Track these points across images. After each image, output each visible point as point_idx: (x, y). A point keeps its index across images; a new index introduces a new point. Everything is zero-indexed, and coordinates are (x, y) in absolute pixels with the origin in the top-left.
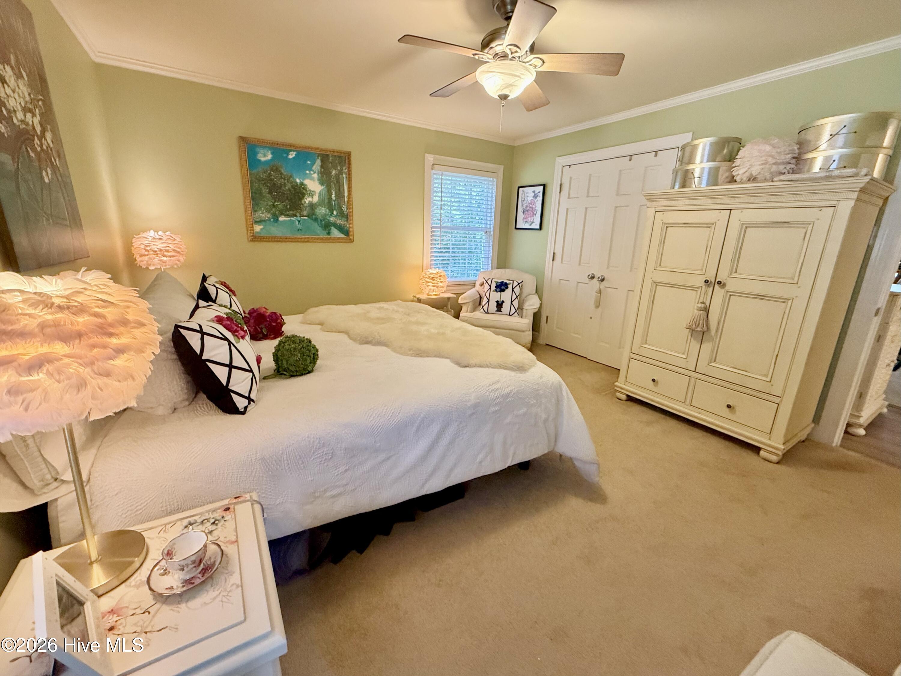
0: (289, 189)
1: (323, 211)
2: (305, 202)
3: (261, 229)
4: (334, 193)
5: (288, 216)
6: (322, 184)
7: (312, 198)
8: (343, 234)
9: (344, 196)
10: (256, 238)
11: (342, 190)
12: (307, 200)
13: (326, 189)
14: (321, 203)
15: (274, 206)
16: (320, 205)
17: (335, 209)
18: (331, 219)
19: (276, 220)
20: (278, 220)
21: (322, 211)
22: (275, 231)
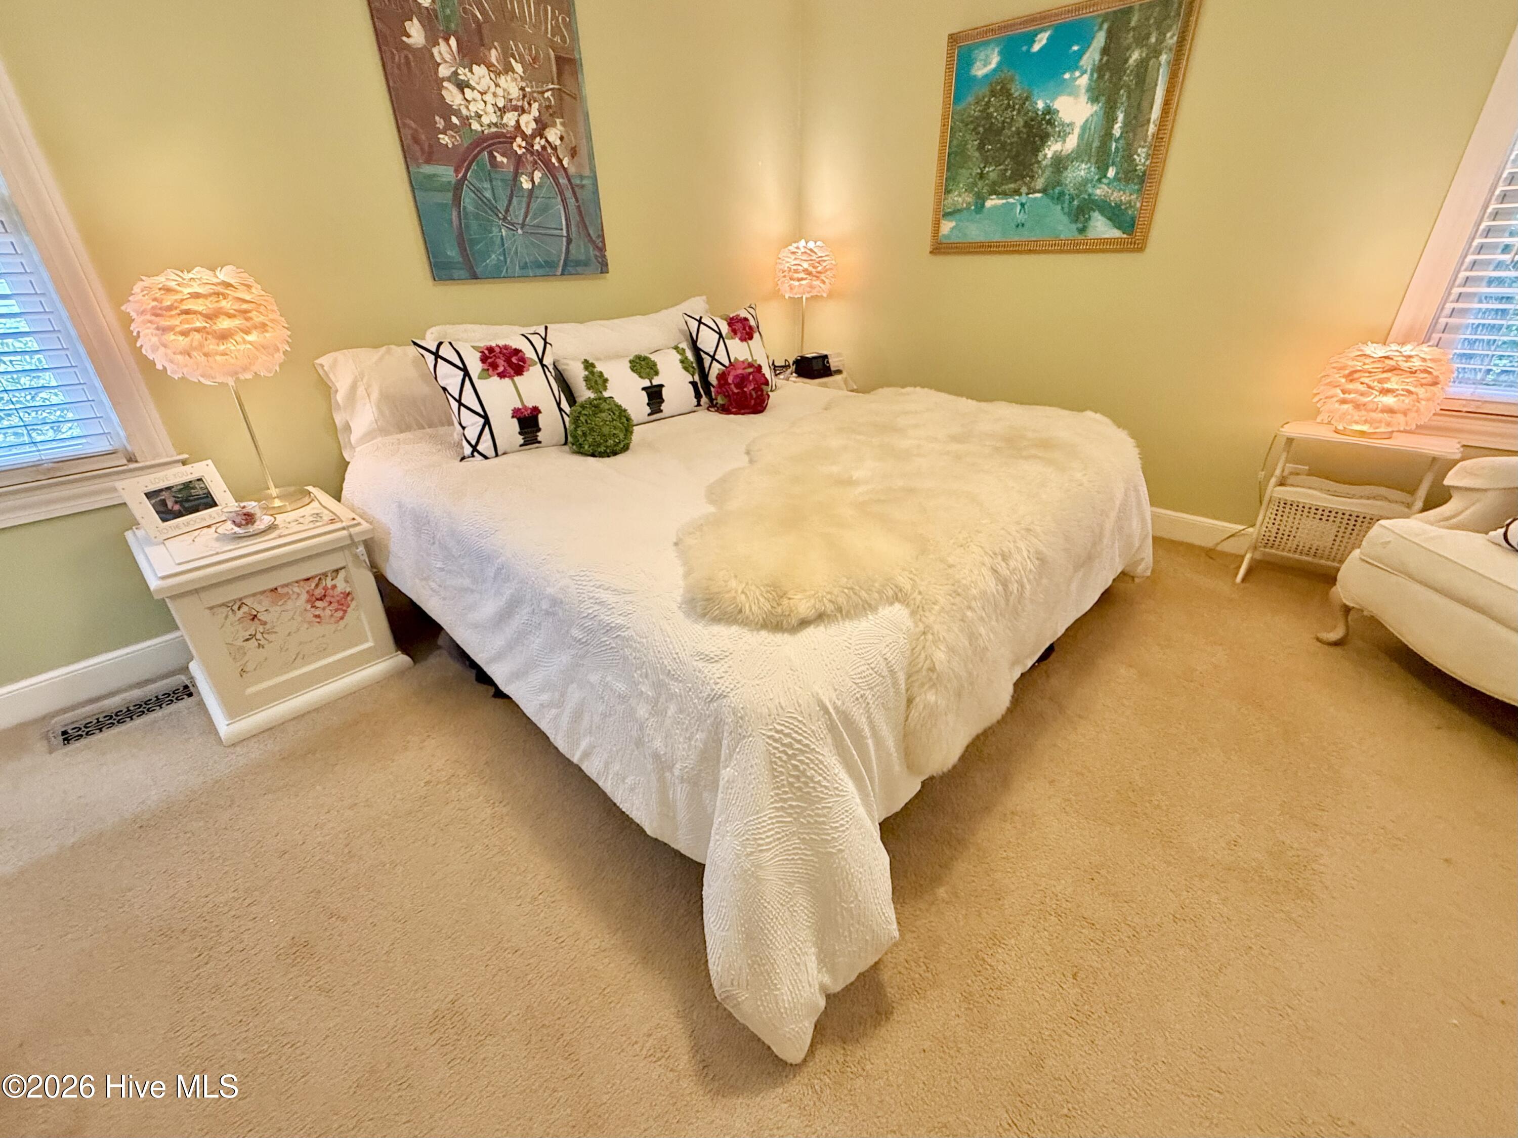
0: (1018, 132)
1: (1082, 173)
2: (1045, 155)
3: (953, 228)
4: (1121, 117)
5: (1005, 194)
6: (1094, 99)
7: (1064, 141)
8: (1119, 228)
9: (1149, 121)
10: (940, 248)
11: (1145, 104)
12: (1052, 149)
13: (1102, 112)
14: (1078, 155)
15: (981, 176)
16: (1076, 159)
17: (1113, 164)
18: (1098, 192)
19: (980, 206)
20: (983, 205)
21: (1081, 171)
22: (975, 232)
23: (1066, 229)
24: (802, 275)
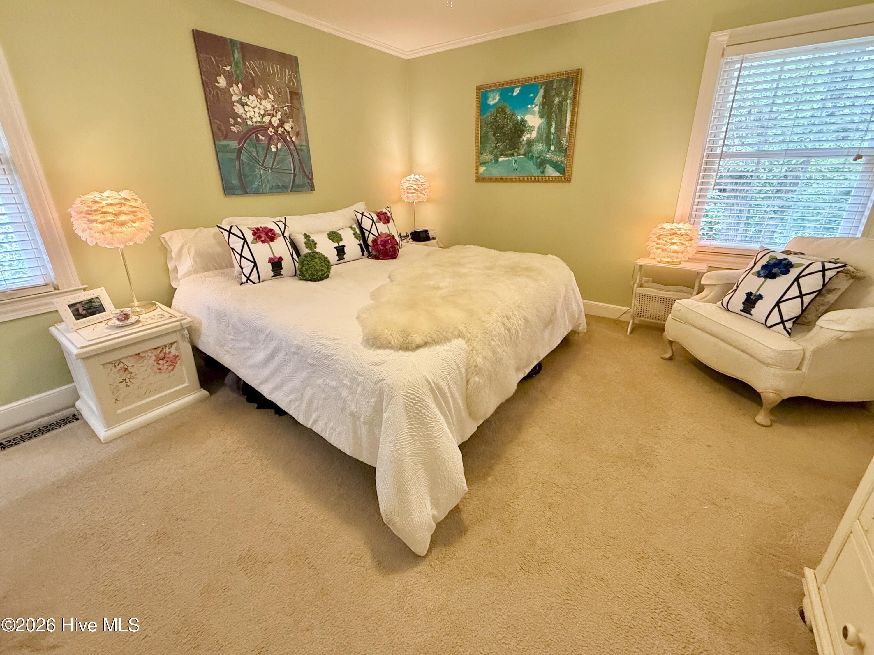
0: (511, 129)
1: (540, 148)
2: (523, 139)
3: (485, 170)
4: (554, 125)
5: (507, 156)
6: (542, 117)
7: (531, 134)
8: (559, 172)
9: (566, 127)
10: (480, 179)
11: (563, 120)
12: (526, 137)
13: (545, 123)
14: (538, 140)
15: (496, 147)
16: (537, 141)
17: (553, 144)
18: (548, 156)
19: (497, 161)
20: (498, 160)
21: (539, 147)
22: (495, 172)
23: (535, 172)
24: (413, 191)
